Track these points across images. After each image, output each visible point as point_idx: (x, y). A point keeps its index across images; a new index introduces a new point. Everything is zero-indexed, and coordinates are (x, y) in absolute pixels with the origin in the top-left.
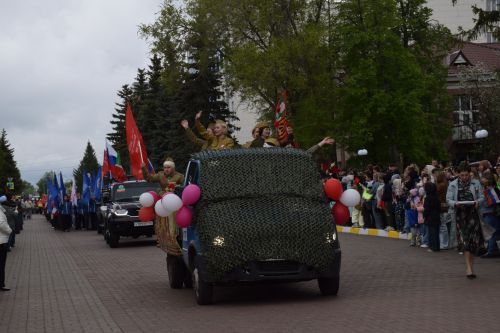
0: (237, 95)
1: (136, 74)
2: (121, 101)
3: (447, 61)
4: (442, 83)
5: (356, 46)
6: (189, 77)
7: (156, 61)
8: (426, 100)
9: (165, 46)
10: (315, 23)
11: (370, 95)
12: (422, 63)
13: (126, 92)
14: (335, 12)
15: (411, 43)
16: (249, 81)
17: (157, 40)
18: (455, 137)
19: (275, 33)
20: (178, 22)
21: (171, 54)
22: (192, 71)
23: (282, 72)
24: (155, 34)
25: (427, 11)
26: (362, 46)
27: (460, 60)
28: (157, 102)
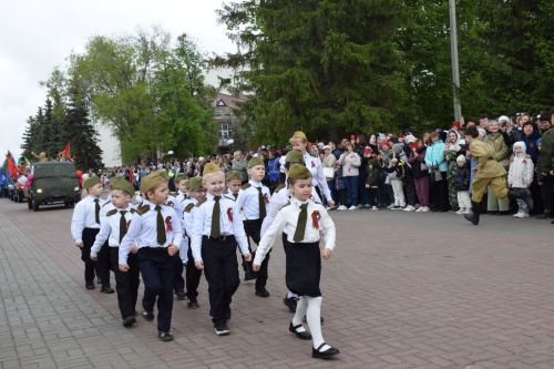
0: (99, 121)
1: (37, 110)
2: (29, 126)
3: (214, 104)
4: (212, 116)
5: (165, 95)
6: (69, 111)
7: (49, 102)
8: (204, 124)
9: (54, 93)
10: (142, 82)
11: (174, 121)
12: (201, 105)
13: (32, 120)
14: (153, 76)
15: (195, 93)
16: (105, 113)
17: (49, 89)
18: (220, 144)
19: (120, 87)
20: (62, 79)
21: (57, 99)
22: (72, 108)
23: (124, 108)
24: (48, 86)
25: (202, 77)
26: (168, 94)
27: (221, 103)
28: (50, 126)
